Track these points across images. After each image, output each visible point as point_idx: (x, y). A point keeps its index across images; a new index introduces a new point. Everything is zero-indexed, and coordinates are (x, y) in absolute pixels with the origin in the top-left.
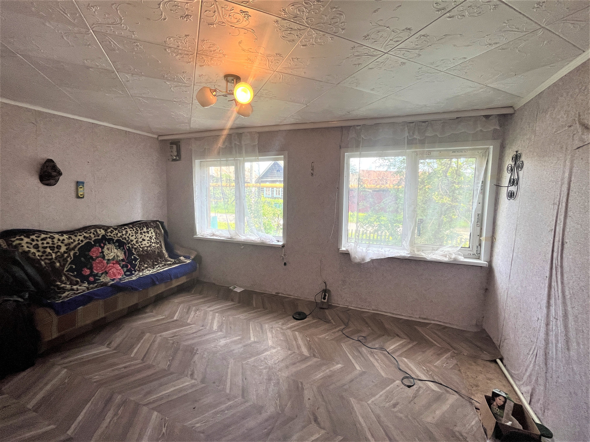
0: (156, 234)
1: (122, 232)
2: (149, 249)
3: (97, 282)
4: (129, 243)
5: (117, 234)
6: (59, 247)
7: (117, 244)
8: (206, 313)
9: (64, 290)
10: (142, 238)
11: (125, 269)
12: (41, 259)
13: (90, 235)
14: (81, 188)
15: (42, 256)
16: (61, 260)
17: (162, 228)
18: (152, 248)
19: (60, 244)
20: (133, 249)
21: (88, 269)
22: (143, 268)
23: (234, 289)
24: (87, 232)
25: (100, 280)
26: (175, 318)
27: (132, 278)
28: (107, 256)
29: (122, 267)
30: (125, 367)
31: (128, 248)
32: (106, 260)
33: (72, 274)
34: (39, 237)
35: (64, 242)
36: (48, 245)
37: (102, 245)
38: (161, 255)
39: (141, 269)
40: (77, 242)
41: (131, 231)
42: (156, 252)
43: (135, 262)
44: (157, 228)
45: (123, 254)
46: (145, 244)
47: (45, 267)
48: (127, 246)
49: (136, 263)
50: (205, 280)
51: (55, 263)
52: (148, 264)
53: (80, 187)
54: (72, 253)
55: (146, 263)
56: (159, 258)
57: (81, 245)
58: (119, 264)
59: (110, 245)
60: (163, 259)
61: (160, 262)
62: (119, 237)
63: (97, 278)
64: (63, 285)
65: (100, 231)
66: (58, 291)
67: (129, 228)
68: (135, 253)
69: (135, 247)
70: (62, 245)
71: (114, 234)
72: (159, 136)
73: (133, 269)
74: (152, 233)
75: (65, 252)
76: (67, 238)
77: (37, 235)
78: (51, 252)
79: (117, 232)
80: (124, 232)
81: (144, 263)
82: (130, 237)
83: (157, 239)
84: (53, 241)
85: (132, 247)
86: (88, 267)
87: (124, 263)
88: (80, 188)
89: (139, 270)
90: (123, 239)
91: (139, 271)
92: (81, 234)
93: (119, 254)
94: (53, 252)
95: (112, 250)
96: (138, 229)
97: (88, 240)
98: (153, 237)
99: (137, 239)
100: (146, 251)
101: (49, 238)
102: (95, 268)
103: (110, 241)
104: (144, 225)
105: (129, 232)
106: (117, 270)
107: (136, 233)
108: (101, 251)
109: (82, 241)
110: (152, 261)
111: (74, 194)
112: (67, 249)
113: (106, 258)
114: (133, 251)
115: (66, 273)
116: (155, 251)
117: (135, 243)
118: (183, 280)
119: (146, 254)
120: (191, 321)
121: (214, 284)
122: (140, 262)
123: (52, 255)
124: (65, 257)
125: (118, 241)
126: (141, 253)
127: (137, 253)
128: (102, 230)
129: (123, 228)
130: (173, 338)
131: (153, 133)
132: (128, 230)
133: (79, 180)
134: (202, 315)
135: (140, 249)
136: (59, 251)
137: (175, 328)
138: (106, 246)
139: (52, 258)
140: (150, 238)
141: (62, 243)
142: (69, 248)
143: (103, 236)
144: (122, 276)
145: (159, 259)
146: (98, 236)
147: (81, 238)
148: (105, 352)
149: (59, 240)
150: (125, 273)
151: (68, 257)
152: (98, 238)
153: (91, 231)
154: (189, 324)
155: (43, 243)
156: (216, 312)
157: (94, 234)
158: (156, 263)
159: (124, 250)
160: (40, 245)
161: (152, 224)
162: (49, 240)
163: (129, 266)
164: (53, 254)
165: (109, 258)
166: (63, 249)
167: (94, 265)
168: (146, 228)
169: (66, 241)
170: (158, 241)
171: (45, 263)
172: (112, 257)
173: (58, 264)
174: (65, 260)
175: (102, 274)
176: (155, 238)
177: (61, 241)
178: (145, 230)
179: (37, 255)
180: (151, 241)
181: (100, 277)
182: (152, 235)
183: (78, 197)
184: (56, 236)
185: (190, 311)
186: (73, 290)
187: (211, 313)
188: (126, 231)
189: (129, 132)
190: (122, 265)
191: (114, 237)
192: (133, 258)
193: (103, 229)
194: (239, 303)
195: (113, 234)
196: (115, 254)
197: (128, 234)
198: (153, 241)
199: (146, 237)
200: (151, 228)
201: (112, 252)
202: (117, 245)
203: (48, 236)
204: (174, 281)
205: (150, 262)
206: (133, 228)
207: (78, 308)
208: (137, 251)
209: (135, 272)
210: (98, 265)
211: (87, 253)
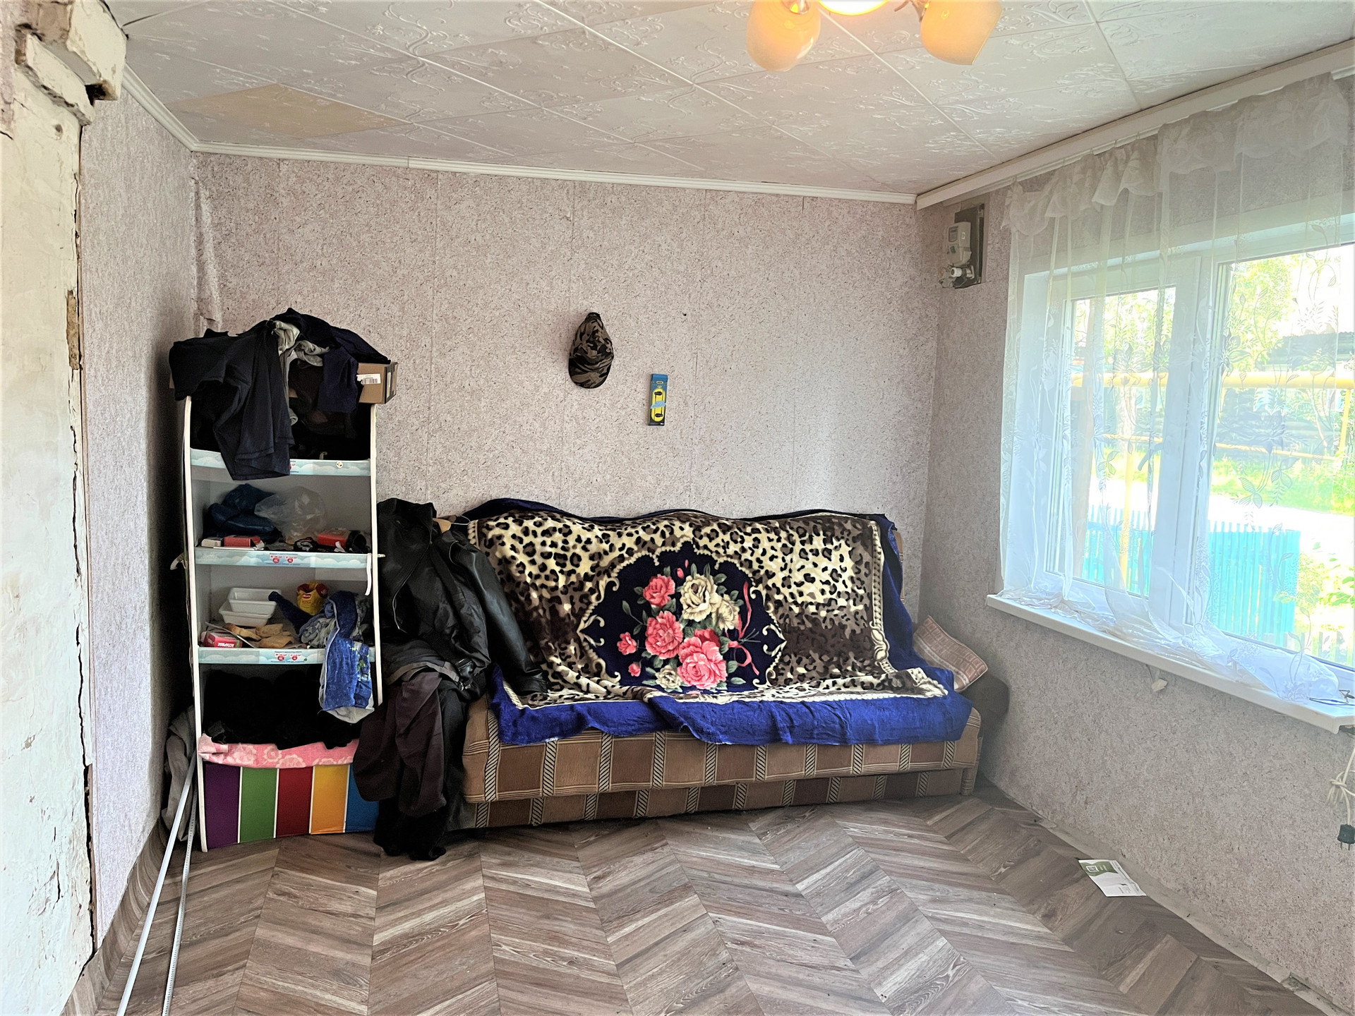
0: (858, 563)
1: (742, 542)
2: (823, 613)
3: (645, 682)
4: (759, 582)
5: (726, 546)
6: (576, 559)
7: (723, 578)
9: (560, 681)
10: (803, 572)
11: (734, 665)
12: (533, 585)
13: (653, 536)
14: (659, 393)
15: (538, 577)
16: (577, 595)
17: (883, 547)
18: (836, 612)
19: (579, 551)
20: (770, 604)
21: (633, 637)
22: (789, 675)
23: (1097, 874)
24: (648, 526)
25: (656, 678)
28: (689, 610)
29: (727, 657)
31: (753, 596)
32: (682, 622)
33: (592, 642)
34: (539, 525)
35: (588, 546)
36: (553, 550)
37: (680, 573)
38: (861, 646)
39: (781, 679)
40: (616, 553)
41: (770, 540)
42: (848, 633)
43: (770, 649)
44: (864, 544)
45: (736, 613)
46: (812, 595)
47: (536, 609)
48: (752, 589)
49: (773, 654)
51: (560, 603)
52: (811, 667)
53: (656, 391)
54: (603, 584)
55: (805, 660)
56: (851, 655)
57: (624, 564)
58: (720, 645)
59: (703, 577)
60: (867, 663)
61: (849, 668)
62: (731, 557)
63: (648, 669)
64: (563, 668)
65: (682, 529)
66: (552, 680)
67: (768, 531)
68: (773, 617)
69: (777, 597)
70: (585, 556)
71: (717, 545)
72: (919, 195)
73: (757, 673)
74: (842, 559)
75: (587, 577)
76: (597, 537)
78: (557, 569)
79: (727, 537)
80: (748, 543)
81: (799, 662)
82: (765, 559)
83: (858, 583)
84: (565, 542)
85: (768, 598)
86: (635, 632)
87: (735, 644)
88: (656, 394)
89: (776, 679)
90: (741, 565)
91: (774, 683)
92: (633, 531)
93: (724, 611)
94: (562, 572)
95: (707, 593)
96: (796, 537)
97: (644, 553)
98: (845, 576)
99: (786, 573)
100: (814, 619)
101: (560, 531)
102: (650, 639)
103: (704, 563)
104: (819, 526)
105: (765, 544)
106: (710, 660)
107: (787, 551)
108: (673, 592)
109: (630, 552)
110: (826, 658)
111: (641, 415)
112: (593, 569)
113: (685, 616)
114: (771, 612)
115: (582, 636)
116: (843, 627)
117: (779, 585)
119: (810, 629)
120: (836, 922)
121: (1036, 820)
122: (785, 652)
123: (556, 580)
124: (586, 590)
125: (726, 567)
126: (795, 622)
127: (781, 621)
128: (686, 526)
129: (749, 530)
130: (740, 948)
131: (895, 188)
132: (763, 536)
133: (656, 371)
135: (793, 607)
136: (573, 572)
137: (771, 917)
138: (689, 578)
139: (556, 588)
140: (831, 575)
141: (584, 548)
142: (598, 565)
143: (686, 544)
144: (718, 686)
145: (852, 659)
146: (673, 545)
147: (630, 542)
149: (579, 540)
150: (730, 676)
151: (592, 591)
152: (672, 549)
153: (659, 525)
155: (544, 544)
156: (944, 933)
157: (663, 534)
158: (836, 671)
159: (741, 602)
160: (538, 547)
161: (848, 526)
162: (558, 537)
163: (749, 660)
164: (559, 575)
165: (691, 618)
166: (585, 567)
167: (650, 630)
168: (822, 537)
169: (593, 548)
170: (861, 592)
171: (541, 597)
172: (704, 616)
173: (567, 607)
174: (585, 599)
175: (666, 662)
176: (852, 578)
177: (583, 544)
178: (818, 543)
179: (527, 572)
180: (835, 586)
181: (658, 670)
182: (843, 565)
183: (651, 422)
184: (577, 529)
185: (865, 883)
186: (578, 686)
187: (926, 926)
188: (756, 539)
189: (814, 199)
190: (726, 649)
191: (717, 552)
192: (765, 633)
193: (691, 526)
194: (1067, 941)
195: (714, 542)
196: (714, 610)
197: (760, 551)
198: (840, 587)
199: (819, 570)
200: (842, 542)
201: (705, 601)
202: (723, 580)
203: (560, 525)
204: (856, 752)
205: (818, 661)
206: (777, 534)
207: (547, 740)
208: (781, 611)
209: (762, 682)
210: (661, 632)
211: (637, 589)
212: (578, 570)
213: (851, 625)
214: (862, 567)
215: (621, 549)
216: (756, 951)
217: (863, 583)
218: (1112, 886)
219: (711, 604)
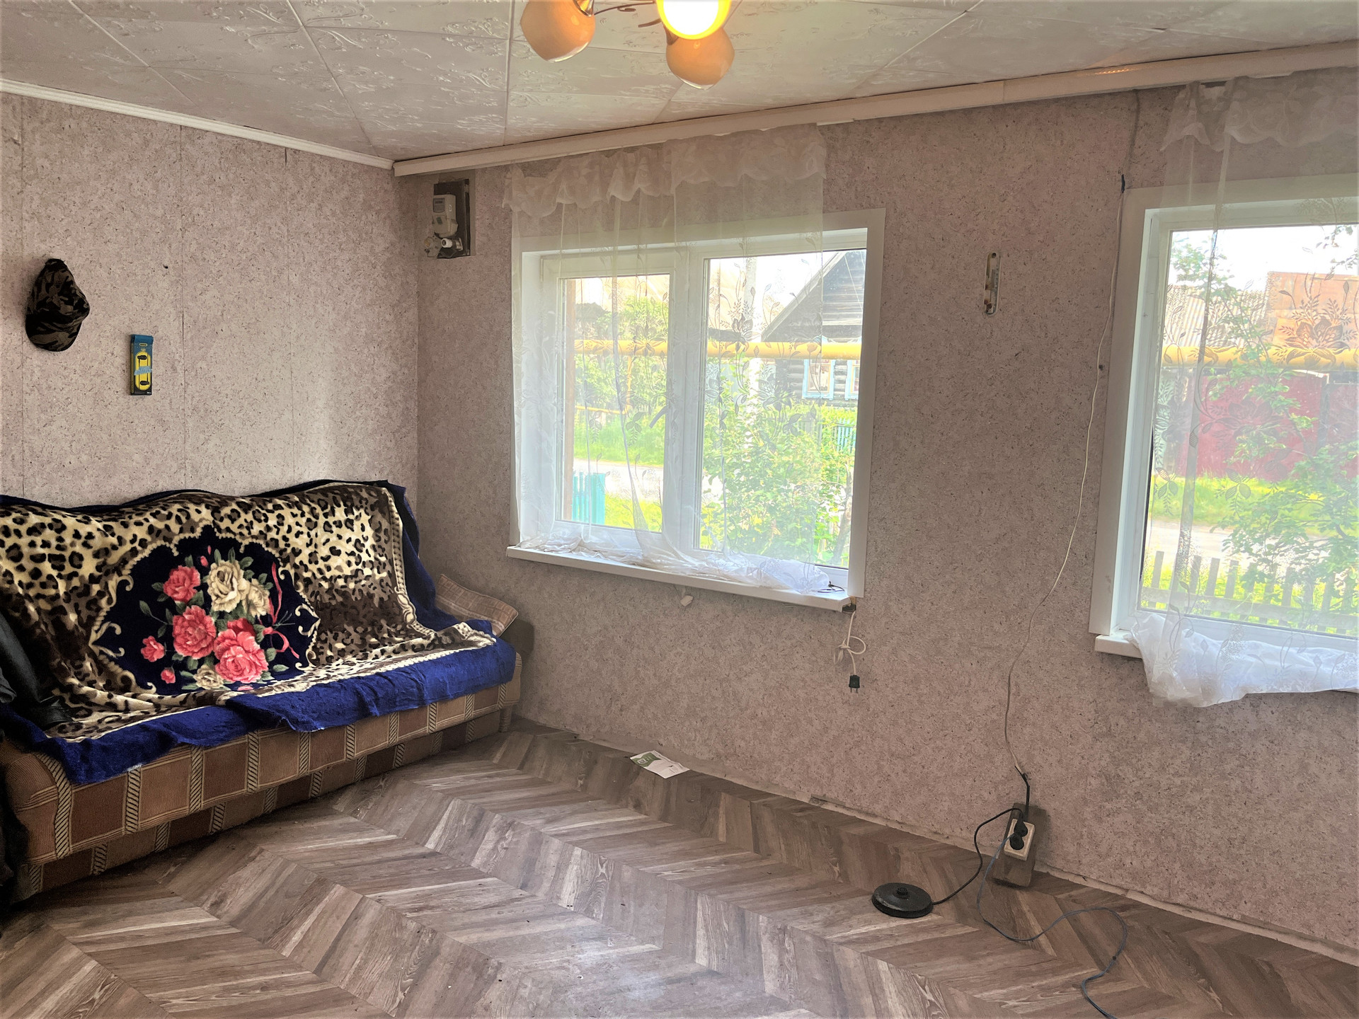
0: (377, 531)
1: (266, 520)
2: (352, 585)
3: (185, 688)
4: (286, 561)
5: (250, 527)
6: (77, 559)
7: (249, 561)
8: (538, 841)
9: (88, 705)
10: (329, 545)
11: (272, 652)
12: (27, 596)
13: (168, 522)
14: (143, 358)
15: (30, 586)
16: (83, 602)
17: (399, 513)
18: (363, 582)
19: (78, 548)
20: (300, 583)
21: (158, 640)
22: (329, 653)
23: (647, 764)
24: (158, 512)
25: (194, 681)
26: (430, 845)
27: (293, 686)
28: (218, 602)
29: (265, 645)
30: (264, 987)
31: (282, 577)
32: (212, 615)
33: (111, 653)
34: (21, 522)
35: (91, 542)
36: (45, 551)
37: (204, 561)
38: (390, 610)
39: (323, 659)
40: (128, 547)
41: (294, 516)
42: (376, 601)
43: (306, 630)
44: (382, 512)
45: (267, 598)
46: (339, 568)
47: (37, 624)
48: (281, 569)
49: (309, 634)
50: (543, 720)
51: (66, 613)
52: (348, 641)
53: (139, 354)
54: (113, 584)
55: (341, 635)
56: (383, 622)
57: (138, 558)
58: (255, 633)
59: (228, 562)
60: (399, 627)
61: (386, 635)
62: (256, 538)
63: (184, 673)
64: (86, 689)
65: (199, 512)
66: (73, 706)
67: (290, 507)
68: (304, 596)
69: (307, 575)
70: (87, 554)
71: (240, 526)
72: (396, 161)
73: (298, 656)
74: (363, 529)
75: (93, 579)
76: (99, 530)
77: (19, 515)
78: (55, 573)
79: (250, 517)
80: (272, 521)
81: (335, 638)
82: (291, 536)
83: (379, 551)
84: (60, 539)
85: (297, 576)
86: (160, 634)
87: (269, 630)
88: (140, 358)
89: (318, 659)
90: (267, 545)
91: (317, 663)
92: (141, 519)
93: (254, 597)
94: (60, 576)
95: (234, 580)
96: (319, 510)
97: (160, 543)
98: (368, 545)
99: (312, 549)
100: (344, 593)
101: (51, 526)
102: (179, 640)
103: (228, 548)
104: (338, 497)
105: (289, 520)
106: (247, 652)
107: (312, 525)
108: (198, 583)
109: (143, 543)
110: (360, 629)
111: (120, 383)
112: (98, 568)
113: (215, 608)
114: (301, 591)
115: (96, 649)
116: (371, 596)
117: (306, 562)
118: (461, 710)
119: (342, 603)
120: (485, 864)
121: (575, 737)
122: (320, 630)
123: (56, 587)
124: (94, 593)
125: (253, 549)
126: (326, 598)
127: (313, 599)
128: (203, 508)
129: (270, 506)
130: (421, 914)
131: (376, 151)
132: (286, 512)
133: (138, 330)
134: (523, 847)
135: (323, 583)
136: (75, 574)
137: (427, 880)
138: (214, 565)
139: (57, 596)
140: (355, 546)
141: (86, 545)
142: (104, 563)
143: (206, 528)
144: (263, 676)
145: (386, 627)
146: (193, 530)
147: (141, 533)
148: (205, 928)
149: (77, 535)
150: (271, 664)
151: (101, 594)
152: (192, 535)
153: (170, 510)
154: (477, 874)
155: (32, 544)
156: (576, 844)
157: (178, 520)
158: (374, 640)
159: (270, 585)
160: (26, 550)
161: (364, 494)
162: (49, 535)
163: (286, 644)
164: (58, 580)
165: (222, 609)
166: (89, 567)
167: (177, 630)
168: (343, 508)
169: (98, 542)
170: (383, 559)
171: (38, 610)
172: (234, 606)
173: (73, 617)
174: (93, 605)
175: (201, 662)
176: (373, 547)
177: (83, 540)
178: (340, 514)
179: (16, 582)
180: (359, 557)
181: (194, 672)
182: (365, 534)
183: (134, 391)
184: (70, 522)
185: (483, 825)
186: (112, 706)
187: (556, 843)
188: (280, 516)
189: (296, 151)
190: (262, 637)
191: (241, 534)
192: (298, 613)
193: (207, 507)
194: (663, 818)
195: (237, 523)
196: (244, 597)
197: (285, 528)
198: (365, 557)
199: (343, 542)
200: (362, 511)
201: (233, 589)
202: (250, 563)
203: (47, 520)
204: (430, 711)
205: (354, 634)
206: (300, 508)
207: (129, 770)
208: (311, 589)
209: (305, 665)
210: (190, 630)
211: (156, 586)
212: (81, 572)
213: (378, 593)
214: (382, 535)
215: (132, 541)
216: (438, 912)
217: (383, 550)
218: (665, 769)
219: (239, 591)
